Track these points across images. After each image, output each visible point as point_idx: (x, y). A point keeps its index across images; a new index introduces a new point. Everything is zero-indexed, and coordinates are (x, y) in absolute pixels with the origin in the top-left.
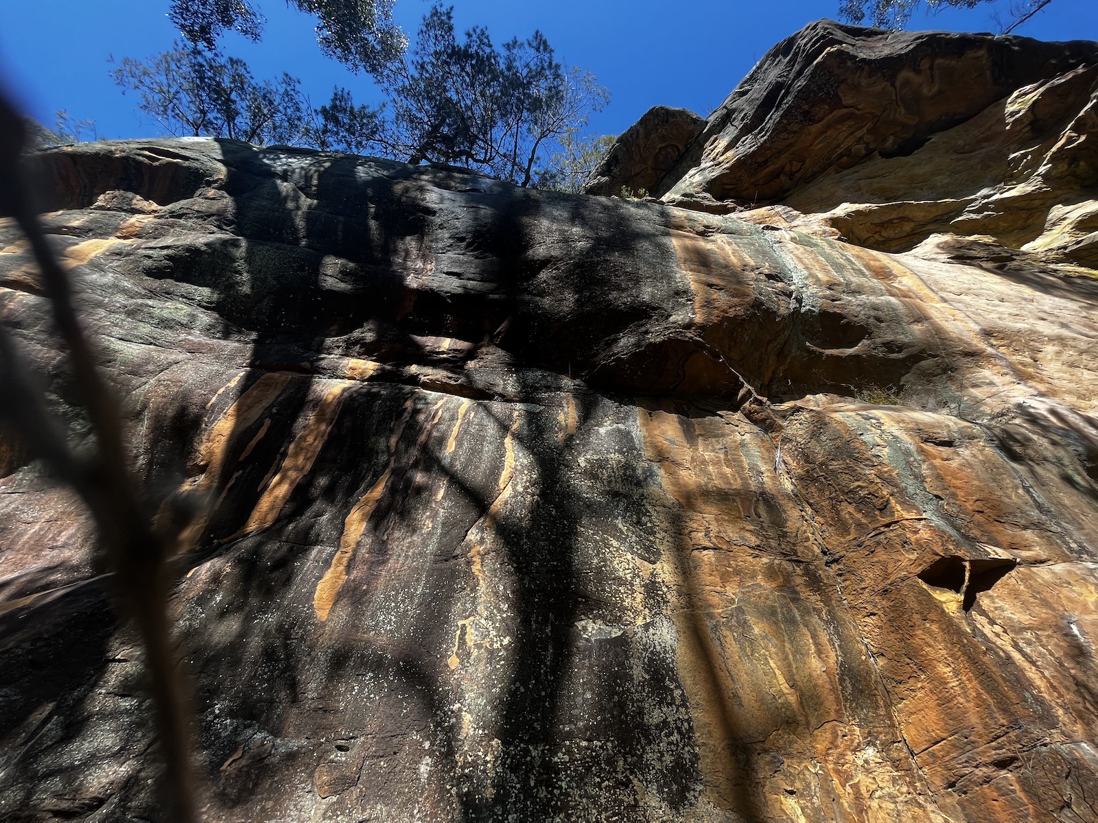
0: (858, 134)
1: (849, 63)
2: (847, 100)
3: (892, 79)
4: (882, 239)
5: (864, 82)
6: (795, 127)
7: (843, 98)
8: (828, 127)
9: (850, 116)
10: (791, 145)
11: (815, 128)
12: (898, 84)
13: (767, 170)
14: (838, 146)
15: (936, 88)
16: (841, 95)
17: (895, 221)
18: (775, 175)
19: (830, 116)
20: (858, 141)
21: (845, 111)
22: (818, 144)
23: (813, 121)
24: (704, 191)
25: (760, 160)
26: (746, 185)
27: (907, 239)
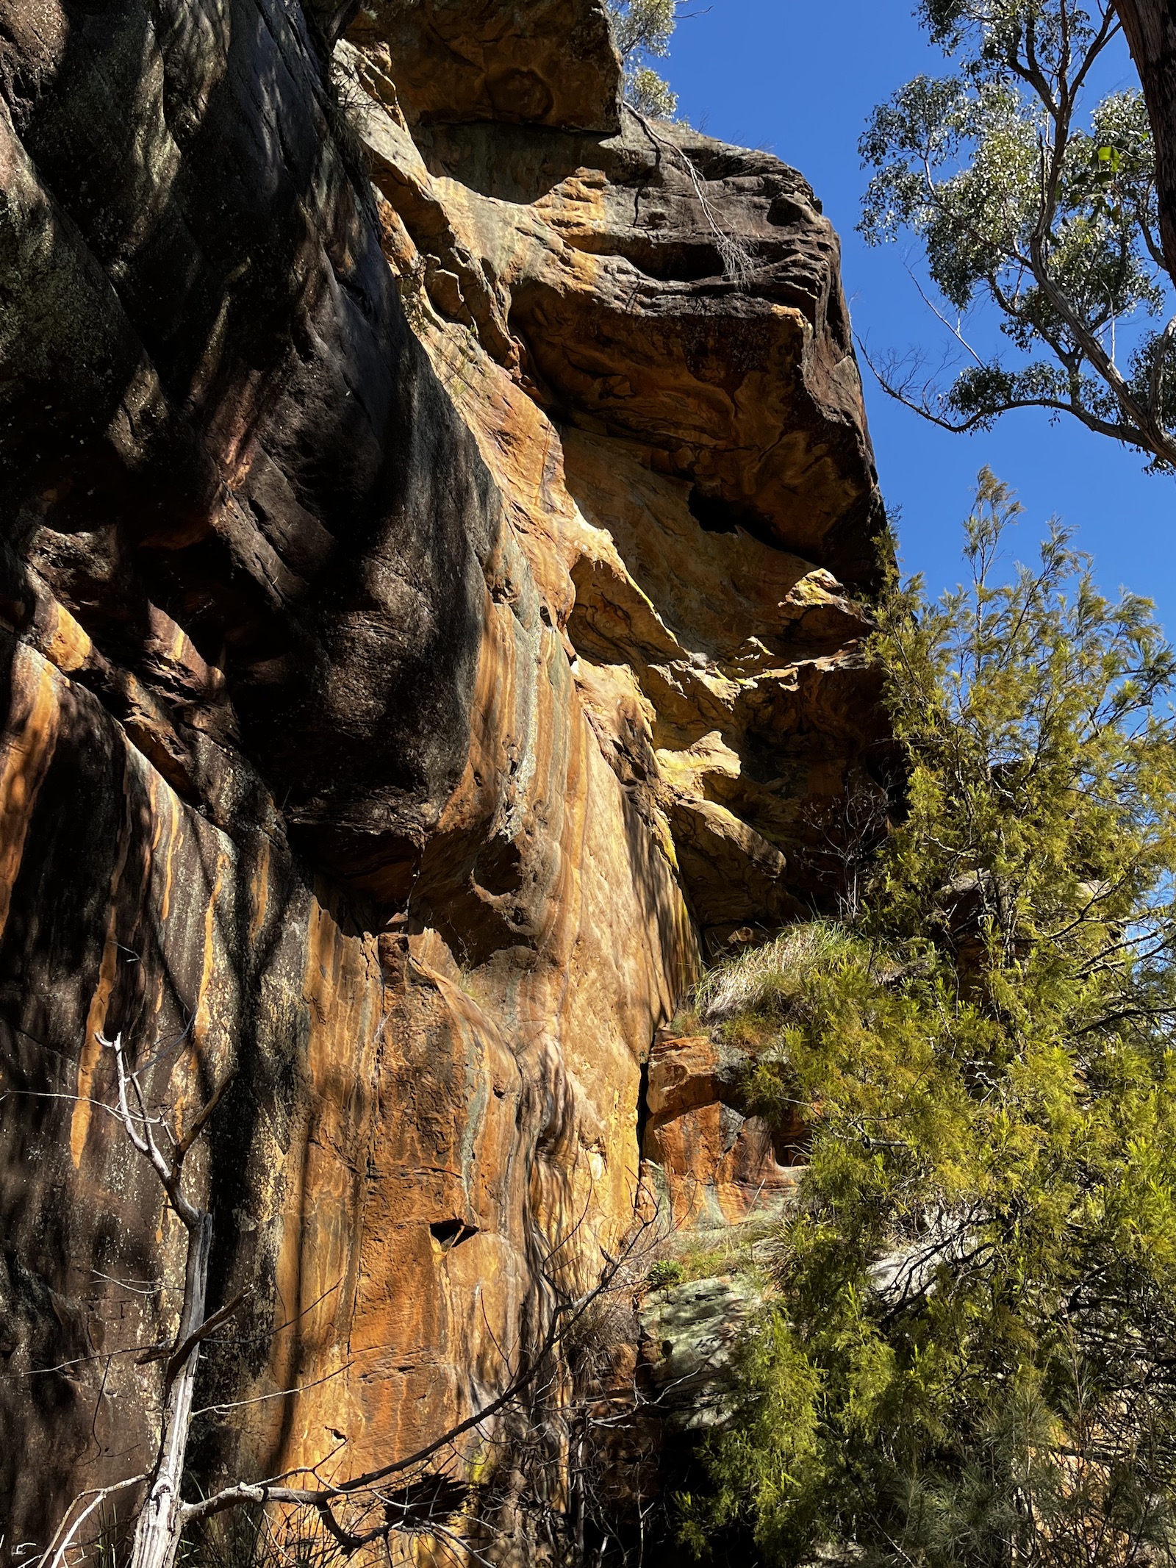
0: (705, 439)
1: (789, 359)
2: (742, 394)
3: (790, 427)
4: (589, 619)
5: (773, 399)
6: (678, 350)
7: (742, 387)
8: (697, 394)
9: (723, 412)
10: (649, 360)
11: (688, 380)
12: (785, 439)
13: (597, 355)
14: (677, 425)
15: (797, 482)
16: (746, 381)
17: (620, 613)
18: (596, 371)
19: (711, 388)
20: (698, 447)
21: (728, 401)
22: (669, 396)
23: (696, 372)
24: (511, 286)
25: (607, 330)
26: (557, 340)
27: (606, 644)
